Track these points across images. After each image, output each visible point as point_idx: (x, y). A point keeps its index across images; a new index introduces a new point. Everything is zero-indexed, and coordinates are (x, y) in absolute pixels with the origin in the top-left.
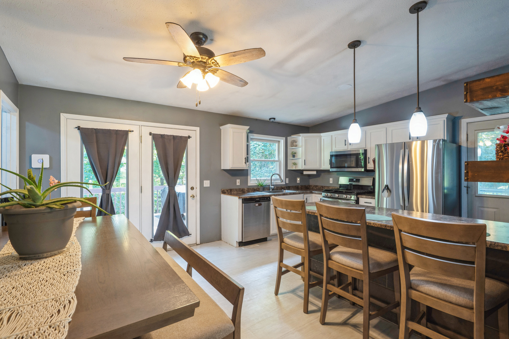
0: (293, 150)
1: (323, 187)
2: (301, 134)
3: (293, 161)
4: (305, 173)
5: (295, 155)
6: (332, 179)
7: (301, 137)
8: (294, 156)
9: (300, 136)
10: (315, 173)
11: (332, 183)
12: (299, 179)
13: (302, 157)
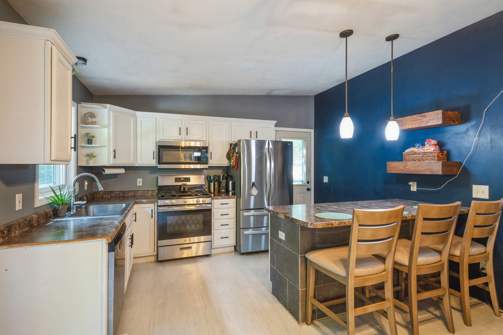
0: (88, 131)
1: (124, 193)
2: (108, 105)
3: (89, 151)
4: (108, 171)
5: (93, 139)
6: (141, 180)
7: (107, 110)
8: (90, 141)
9: (106, 108)
10: (122, 171)
11: (141, 185)
12: (86, 183)
13: (109, 144)
